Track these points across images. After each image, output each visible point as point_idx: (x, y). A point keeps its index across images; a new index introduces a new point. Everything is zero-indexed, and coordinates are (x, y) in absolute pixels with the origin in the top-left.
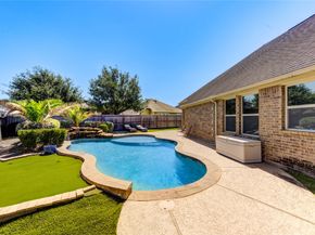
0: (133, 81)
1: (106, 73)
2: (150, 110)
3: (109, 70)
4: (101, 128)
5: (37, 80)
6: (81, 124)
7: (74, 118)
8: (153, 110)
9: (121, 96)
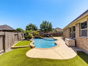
0: (50, 23)
1: (43, 22)
2: (56, 31)
3: (44, 21)
4: (41, 36)
5: (30, 26)
6: (37, 35)
7: (36, 33)
8: (57, 31)
9: (47, 28)
